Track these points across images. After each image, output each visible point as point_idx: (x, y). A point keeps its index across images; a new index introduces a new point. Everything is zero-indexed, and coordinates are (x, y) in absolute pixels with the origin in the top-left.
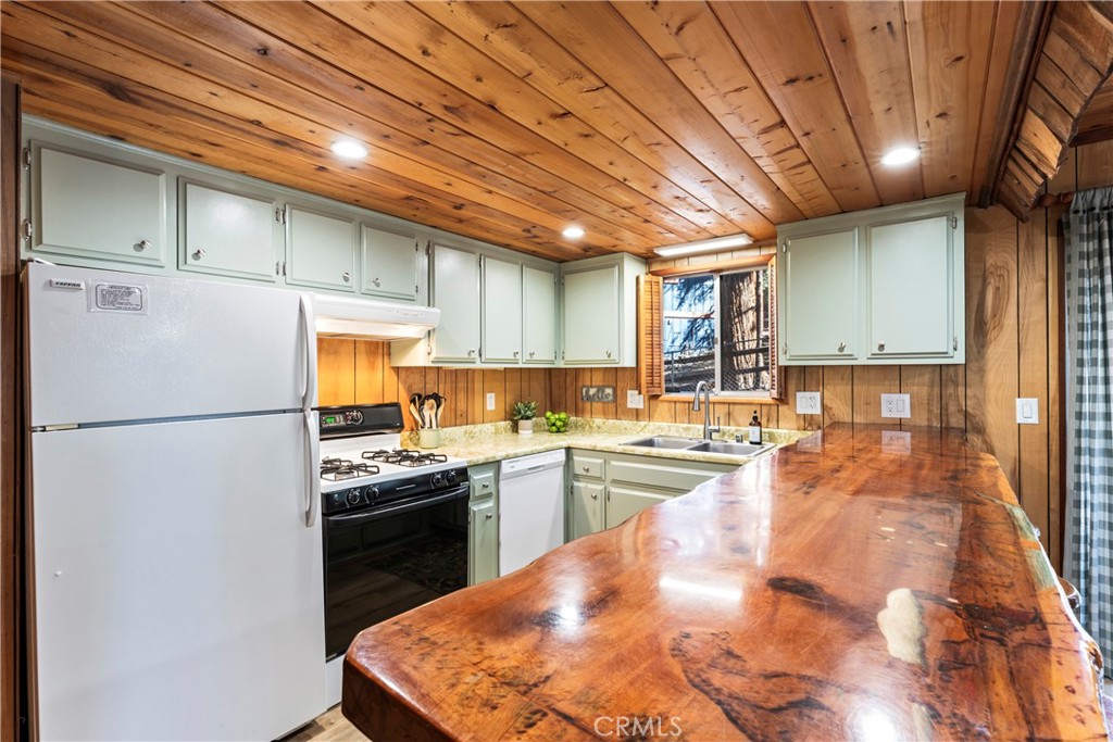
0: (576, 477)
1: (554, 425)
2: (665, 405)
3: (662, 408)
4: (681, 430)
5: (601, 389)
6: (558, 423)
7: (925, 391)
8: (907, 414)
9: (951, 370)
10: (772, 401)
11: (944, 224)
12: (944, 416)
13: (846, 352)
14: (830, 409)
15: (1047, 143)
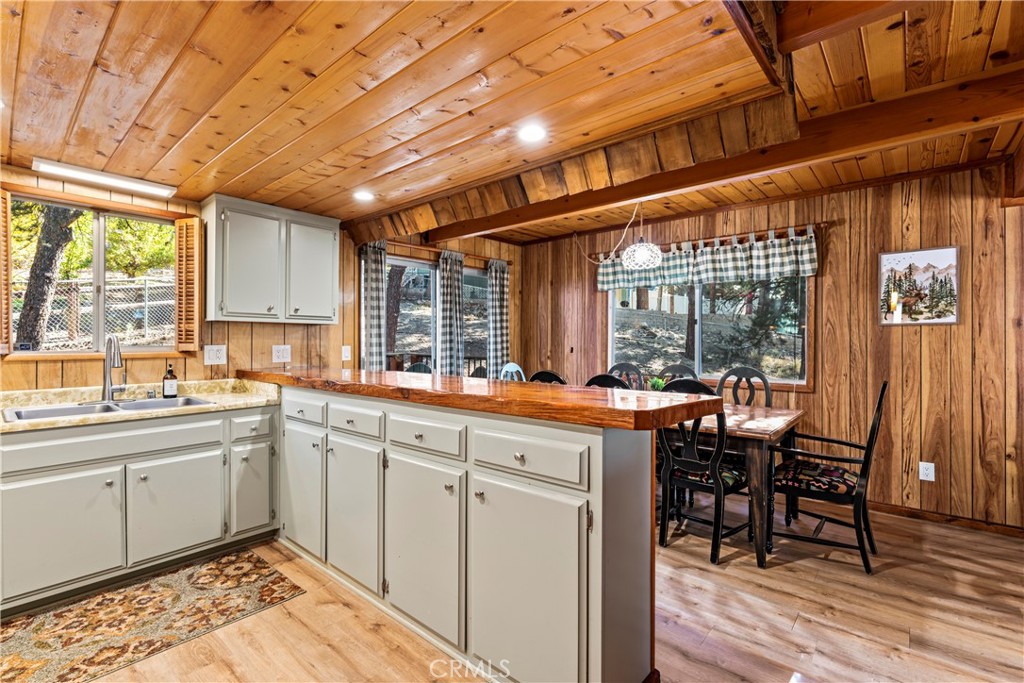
4: (51, 396)
7: (299, 342)
8: (288, 360)
9: (313, 328)
10: (180, 355)
11: (330, 235)
12: (309, 359)
13: (273, 312)
14: (234, 359)
15: (426, 221)
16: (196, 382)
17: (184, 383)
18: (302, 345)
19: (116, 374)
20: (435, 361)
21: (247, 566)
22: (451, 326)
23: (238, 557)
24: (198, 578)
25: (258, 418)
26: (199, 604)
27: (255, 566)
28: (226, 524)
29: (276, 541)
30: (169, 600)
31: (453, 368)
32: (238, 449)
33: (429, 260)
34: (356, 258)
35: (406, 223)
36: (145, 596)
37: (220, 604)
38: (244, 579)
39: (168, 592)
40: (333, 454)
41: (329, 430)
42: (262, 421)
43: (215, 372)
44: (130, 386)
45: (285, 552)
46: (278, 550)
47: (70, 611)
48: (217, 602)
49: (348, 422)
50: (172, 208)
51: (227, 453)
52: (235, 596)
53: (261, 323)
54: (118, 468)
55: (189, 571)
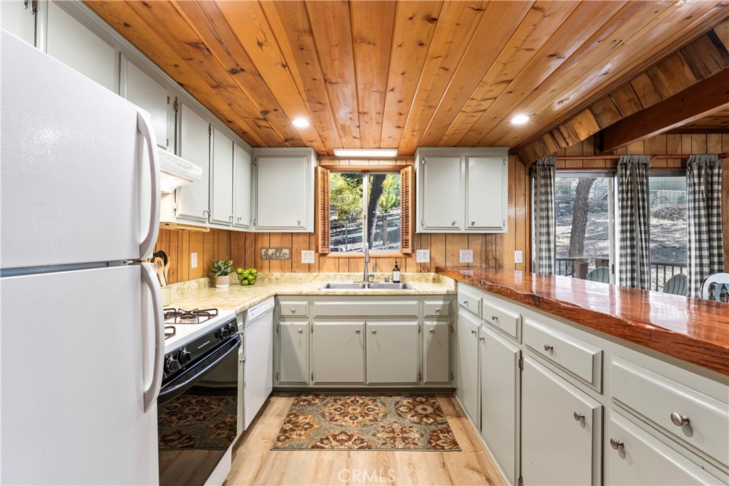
0: (282, 318)
1: (246, 279)
2: (332, 260)
3: (328, 262)
4: (344, 277)
5: (279, 249)
6: (251, 277)
7: (479, 248)
8: (471, 261)
9: (490, 237)
10: (403, 256)
11: (501, 161)
12: (487, 261)
13: (456, 225)
14: (434, 259)
15: (586, 128)
16: (411, 274)
17: (405, 274)
18: (481, 250)
19: (370, 266)
20: (613, 266)
21: (430, 410)
22: (632, 231)
23: (427, 400)
24: (400, 407)
25: (441, 303)
26: (395, 426)
27: (434, 412)
28: (420, 374)
29: (454, 397)
30: (381, 415)
31: (635, 275)
32: (428, 323)
33: (605, 168)
34: (527, 177)
35: (566, 135)
36: (372, 407)
37: (405, 432)
38: (425, 420)
39: (383, 409)
40: (484, 343)
41: (483, 322)
42: (443, 305)
43: (423, 268)
44: (377, 274)
45: (457, 409)
46: (453, 405)
47: (340, 400)
48: (404, 429)
49: (493, 318)
50: (399, 163)
51: (421, 324)
52: (415, 430)
53: (452, 234)
54: (362, 323)
55: (398, 398)
